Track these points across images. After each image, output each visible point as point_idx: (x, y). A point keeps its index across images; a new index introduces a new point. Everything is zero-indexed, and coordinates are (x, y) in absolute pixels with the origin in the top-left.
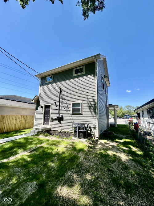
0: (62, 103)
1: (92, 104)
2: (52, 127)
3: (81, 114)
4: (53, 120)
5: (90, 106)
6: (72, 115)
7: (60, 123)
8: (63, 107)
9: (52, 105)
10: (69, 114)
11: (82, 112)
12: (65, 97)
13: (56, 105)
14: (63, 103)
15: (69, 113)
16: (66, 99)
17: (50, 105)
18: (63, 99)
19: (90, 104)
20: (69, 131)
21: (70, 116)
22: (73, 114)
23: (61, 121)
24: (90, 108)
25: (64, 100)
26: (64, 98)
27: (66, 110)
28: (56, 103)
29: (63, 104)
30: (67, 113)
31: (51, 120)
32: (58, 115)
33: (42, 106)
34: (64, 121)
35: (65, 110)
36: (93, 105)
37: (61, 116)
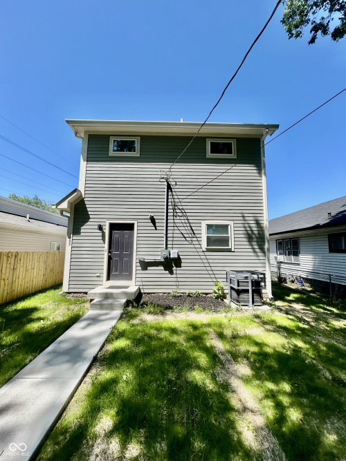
0: (176, 221)
1: (254, 229)
2: (144, 283)
3: (230, 250)
4: (145, 265)
5: (248, 234)
6: (206, 253)
7: (171, 273)
8: (178, 232)
9: (140, 224)
10: (198, 250)
11: (232, 245)
12: (184, 207)
13: (155, 227)
14: (179, 221)
15: (199, 246)
16: (186, 211)
17: (133, 225)
18: (178, 211)
19: (248, 229)
21: (202, 254)
22: (208, 250)
23: (174, 268)
24: (250, 238)
25: (180, 214)
26: (181, 207)
27: (188, 239)
28: (153, 220)
29: (178, 225)
30: (192, 246)
31: (138, 264)
32: (166, 253)
33: (102, 224)
34: (182, 268)
35: (184, 239)
36: (256, 232)
37: (174, 255)
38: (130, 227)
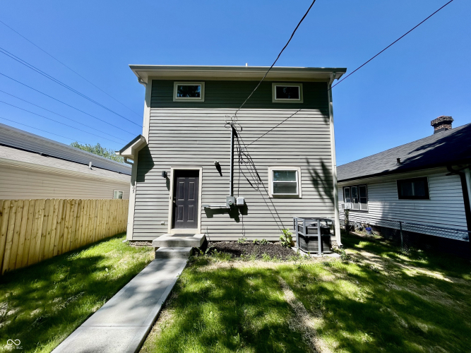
0: (242, 167)
2: (209, 231)
3: (297, 197)
4: (210, 212)
6: (273, 200)
7: (237, 220)
8: (244, 178)
9: (205, 171)
10: (265, 197)
11: (299, 192)
12: (250, 153)
13: (221, 173)
14: (245, 167)
15: (265, 193)
16: (252, 157)
17: (198, 171)
18: (243, 157)
20: (267, 239)
21: (269, 200)
22: (275, 197)
23: (241, 216)
24: (315, 183)
25: (246, 160)
26: (246, 153)
27: (254, 186)
28: (218, 167)
29: (243, 171)
30: (259, 193)
31: (204, 212)
32: (231, 200)
33: (166, 171)
34: (249, 215)
35: (250, 186)
36: (323, 178)
37: (240, 202)
38: (195, 174)
